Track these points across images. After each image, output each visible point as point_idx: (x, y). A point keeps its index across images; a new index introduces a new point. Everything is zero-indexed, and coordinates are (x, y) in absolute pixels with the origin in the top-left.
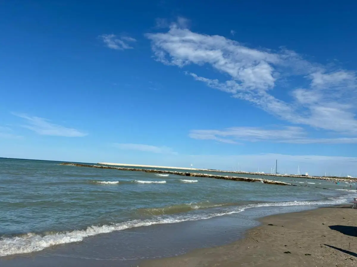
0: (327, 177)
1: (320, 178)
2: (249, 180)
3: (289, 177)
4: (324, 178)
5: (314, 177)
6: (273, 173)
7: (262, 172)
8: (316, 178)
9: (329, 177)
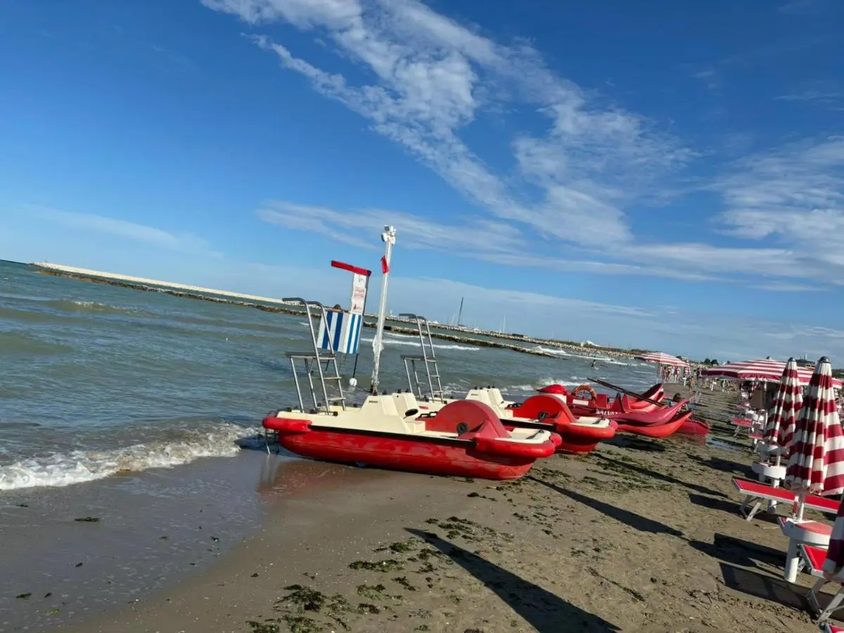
0: (557, 342)
1: (546, 342)
2: (495, 346)
3: (488, 335)
4: (553, 344)
5: (534, 341)
6: (453, 323)
7: (435, 320)
8: (537, 342)
9: (560, 342)
